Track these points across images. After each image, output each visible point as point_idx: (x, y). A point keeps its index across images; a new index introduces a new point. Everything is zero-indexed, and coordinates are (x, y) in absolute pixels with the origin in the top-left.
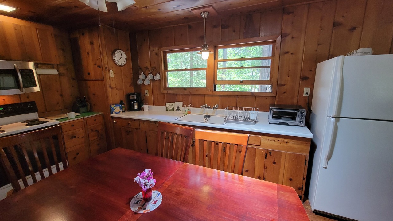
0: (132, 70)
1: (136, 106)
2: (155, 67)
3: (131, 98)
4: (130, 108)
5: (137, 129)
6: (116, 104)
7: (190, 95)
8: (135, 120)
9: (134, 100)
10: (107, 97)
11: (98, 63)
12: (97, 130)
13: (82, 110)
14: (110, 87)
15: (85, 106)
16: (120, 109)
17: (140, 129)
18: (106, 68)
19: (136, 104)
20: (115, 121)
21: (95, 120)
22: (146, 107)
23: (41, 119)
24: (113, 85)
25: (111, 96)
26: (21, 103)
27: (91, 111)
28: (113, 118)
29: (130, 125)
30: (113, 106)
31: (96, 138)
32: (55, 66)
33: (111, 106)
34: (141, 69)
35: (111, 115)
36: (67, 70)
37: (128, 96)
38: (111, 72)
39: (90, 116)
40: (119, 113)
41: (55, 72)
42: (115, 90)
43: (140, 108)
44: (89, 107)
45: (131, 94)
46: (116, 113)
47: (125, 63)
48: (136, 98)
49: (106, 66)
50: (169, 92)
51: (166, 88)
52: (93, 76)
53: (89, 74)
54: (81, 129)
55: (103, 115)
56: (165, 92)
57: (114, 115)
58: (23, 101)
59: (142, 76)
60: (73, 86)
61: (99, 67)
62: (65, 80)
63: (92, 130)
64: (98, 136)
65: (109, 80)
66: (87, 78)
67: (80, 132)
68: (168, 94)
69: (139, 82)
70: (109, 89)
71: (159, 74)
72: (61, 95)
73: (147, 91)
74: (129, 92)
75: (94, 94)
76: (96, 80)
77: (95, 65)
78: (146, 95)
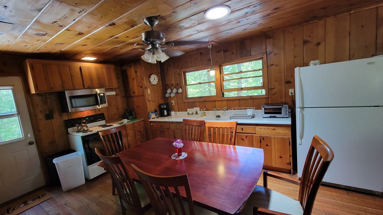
0: (162, 87)
1: (166, 113)
2: (178, 83)
3: (162, 107)
4: (162, 115)
5: (168, 129)
6: (152, 112)
7: (205, 101)
8: (166, 122)
9: (164, 109)
10: (147, 108)
11: (140, 85)
12: (140, 131)
13: (130, 117)
14: (148, 100)
15: (132, 115)
16: (155, 115)
17: (170, 128)
18: (145, 87)
19: (165, 111)
20: (152, 124)
21: (139, 124)
22: (173, 113)
23: (108, 124)
24: (150, 99)
25: (149, 107)
27: (135, 118)
28: (150, 122)
29: (163, 126)
30: (150, 114)
31: (140, 137)
32: (114, 89)
33: (149, 114)
34: (168, 85)
35: (150, 120)
36: (120, 91)
37: (160, 106)
38: (149, 90)
39: (136, 121)
40: (154, 118)
41: (114, 93)
42: (151, 102)
43: (169, 115)
44: (134, 115)
45: (162, 104)
46: (153, 119)
47: (157, 83)
48: (165, 107)
49: (146, 86)
50: (190, 101)
51: (187, 98)
52: (137, 93)
53: (134, 92)
54: (131, 130)
55: (143, 120)
56: (186, 101)
57: (151, 120)
58: (97, 114)
59: (169, 91)
60: (123, 102)
61: (141, 87)
62: (119, 98)
63: (137, 131)
64: (141, 136)
65: (147, 95)
66: (133, 96)
67: (131, 132)
68: (188, 102)
69: (167, 95)
70: (148, 102)
71: (181, 88)
72: (117, 108)
73: (173, 102)
74: (160, 103)
75: (137, 106)
76: (139, 96)
77: (138, 86)
78: (172, 104)
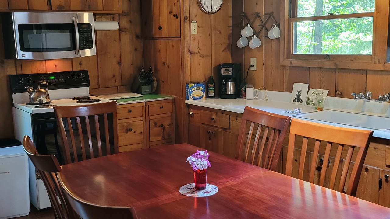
0: (230, 19)
1: (231, 90)
2: (273, 13)
3: (223, 72)
4: (221, 94)
5: (225, 129)
6: (197, 83)
7: (336, 70)
8: (223, 112)
9: (227, 78)
10: (183, 69)
11: (175, 11)
12: (162, 126)
13: (145, 89)
14: (189, 51)
15: (149, 83)
16: (203, 91)
17: (230, 129)
18: (186, 18)
19: (231, 85)
20: (191, 113)
21: (161, 108)
22: (250, 91)
23: (92, 97)
24: (194, 49)
25: (189, 68)
26: (73, 72)
27: (156, 92)
28: (188, 106)
29: (215, 122)
30: (190, 85)
31: (160, 138)
32: (116, 17)
33: (187, 85)
34: (246, 17)
35: (187, 102)
36: (131, 21)
37: (218, 68)
38: (194, 25)
39: (155, 100)
40: (199, 98)
41: (114, 26)
42: (197, 57)
43: (239, 94)
44: (155, 84)
45: (224, 65)
46: (195, 99)
47: (218, 7)
48: (231, 72)
49: (187, 14)
50: (296, 63)
51: (290, 56)
52: (165, 32)
53: (160, 28)
54: (140, 119)
55: (174, 100)
56: (287, 63)
57: (190, 101)
58: (75, 69)
59: (247, 32)
60: (136, 49)
61: (176, 16)
62: (126, 38)
63: (156, 124)
64: (163, 137)
65: (188, 38)
66: (157, 36)
67: (139, 124)
68: (292, 67)
69: (241, 43)
70: (187, 55)
71: (278, 26)
72: (119, 63)
73: (254, 61)
74: (221, 61)
75: (164, 63)
76: (170, 38)
77: (170, 13)
78: (252, 68)
